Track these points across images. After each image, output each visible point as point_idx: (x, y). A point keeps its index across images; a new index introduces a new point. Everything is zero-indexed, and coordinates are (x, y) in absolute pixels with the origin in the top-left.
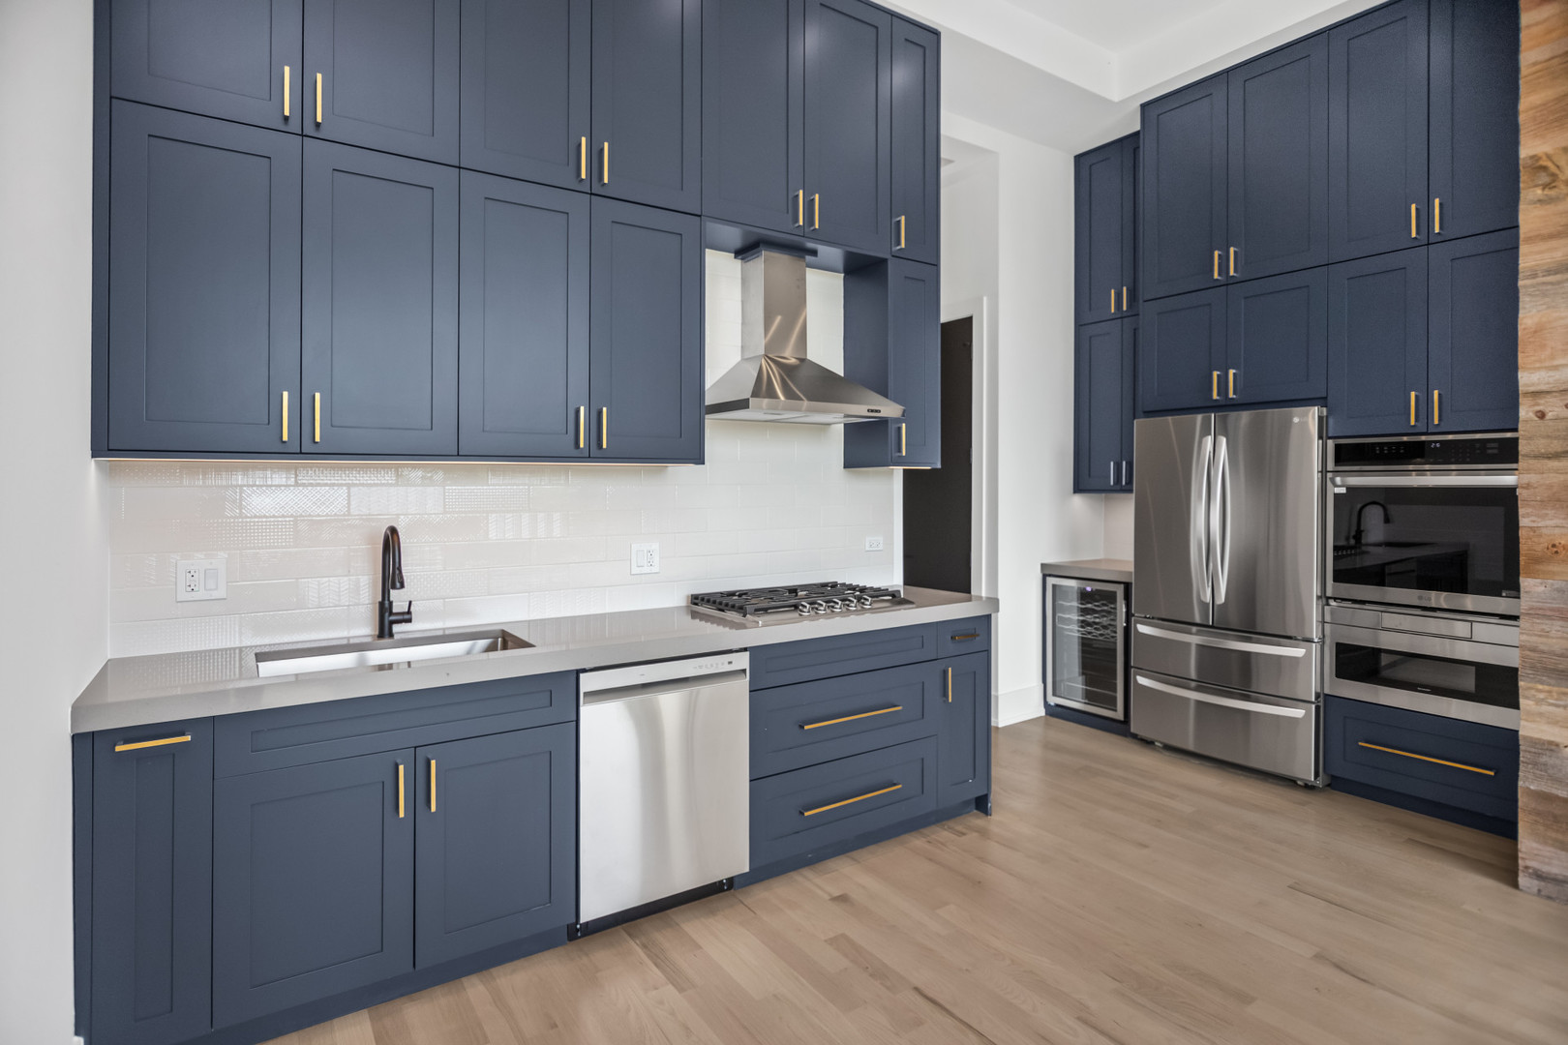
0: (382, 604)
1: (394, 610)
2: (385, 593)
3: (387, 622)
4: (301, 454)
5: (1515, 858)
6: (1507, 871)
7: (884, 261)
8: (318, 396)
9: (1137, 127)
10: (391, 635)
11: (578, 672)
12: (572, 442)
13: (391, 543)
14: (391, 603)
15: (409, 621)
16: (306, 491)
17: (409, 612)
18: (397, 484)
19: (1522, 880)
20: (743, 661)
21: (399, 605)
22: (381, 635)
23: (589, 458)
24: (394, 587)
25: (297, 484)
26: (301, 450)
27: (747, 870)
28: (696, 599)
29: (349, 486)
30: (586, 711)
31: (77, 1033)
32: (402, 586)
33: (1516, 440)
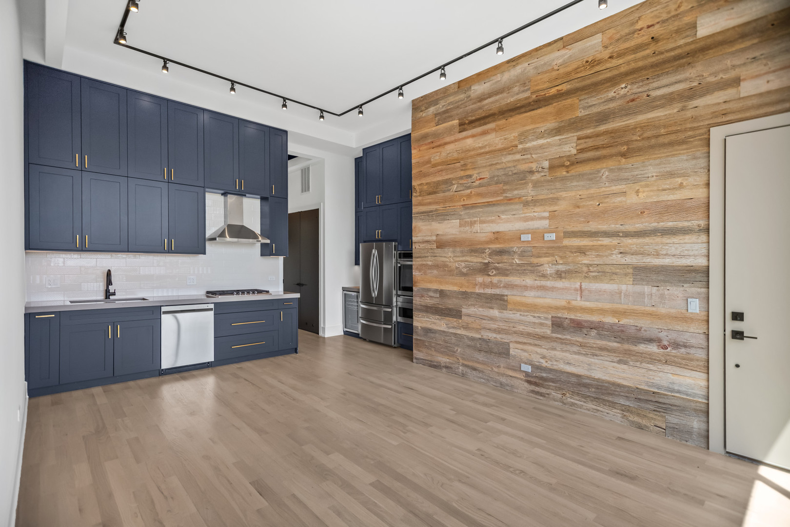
0: (106, 290)
1: (110, 292)
2: (107, 287)
3: (108, 294)
4: (82, 250)
5: (412, 355)
6: (411, 358)
7: (268, 198)
8: (87, 236)
9: (362, 155)
10: (109, 298)
11: (161, 306)
12: (163, 249)
13: (109, 274)
14: (109, 290)
15: (115, 295)
16: (83, 260)
17: (115, 293)
18: (111, 258)
19: (414, 360)
20: (212, 306)
21: (112, 291)
22: (106, 298)
23: (169, 253)
24: (109, 285)
25: (81, 258)
26: (82, 249)
27: (213, 360)
28: (208, 292)
29: (96, 258)
30: (163, 316)
31: (25, 381)
32: (112, 285)
33: (412, 253)
